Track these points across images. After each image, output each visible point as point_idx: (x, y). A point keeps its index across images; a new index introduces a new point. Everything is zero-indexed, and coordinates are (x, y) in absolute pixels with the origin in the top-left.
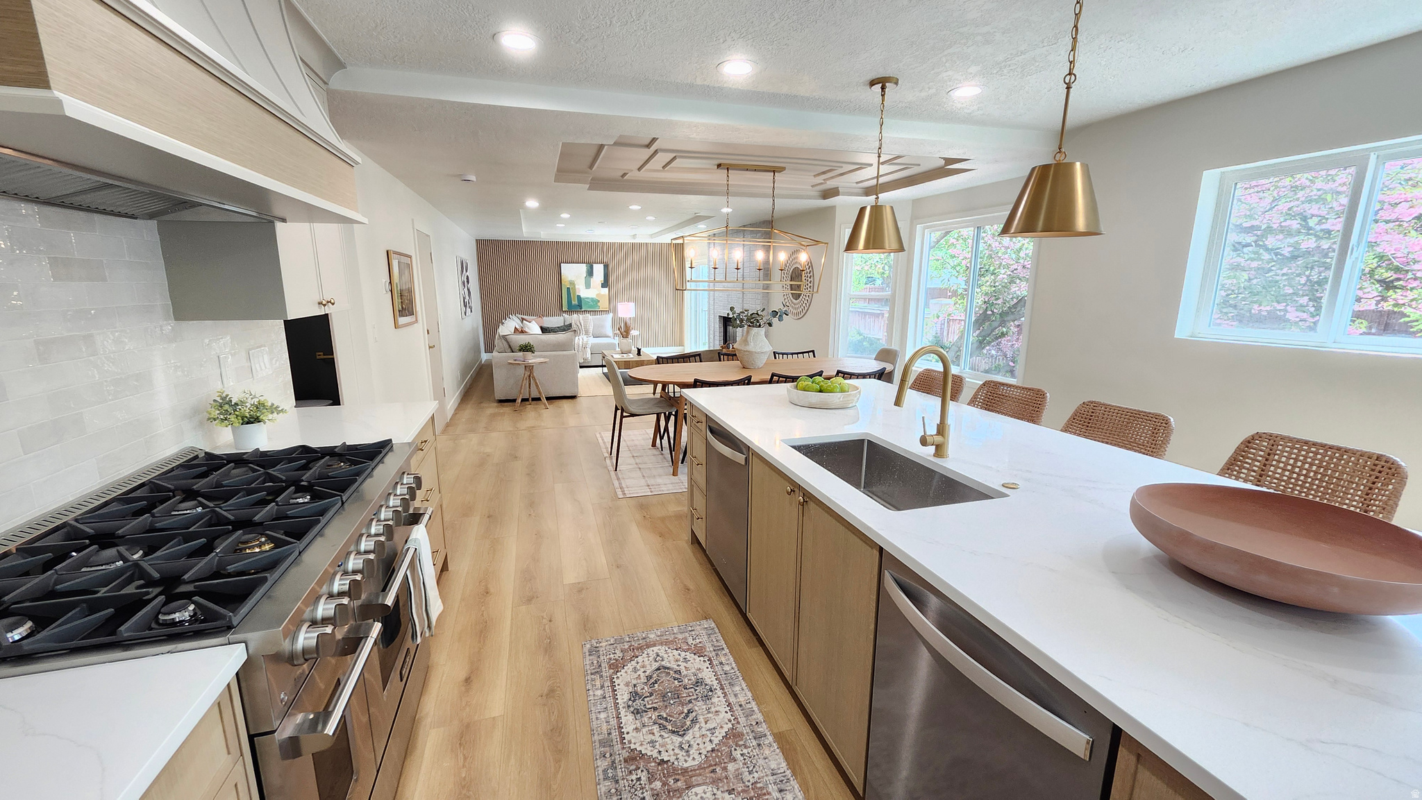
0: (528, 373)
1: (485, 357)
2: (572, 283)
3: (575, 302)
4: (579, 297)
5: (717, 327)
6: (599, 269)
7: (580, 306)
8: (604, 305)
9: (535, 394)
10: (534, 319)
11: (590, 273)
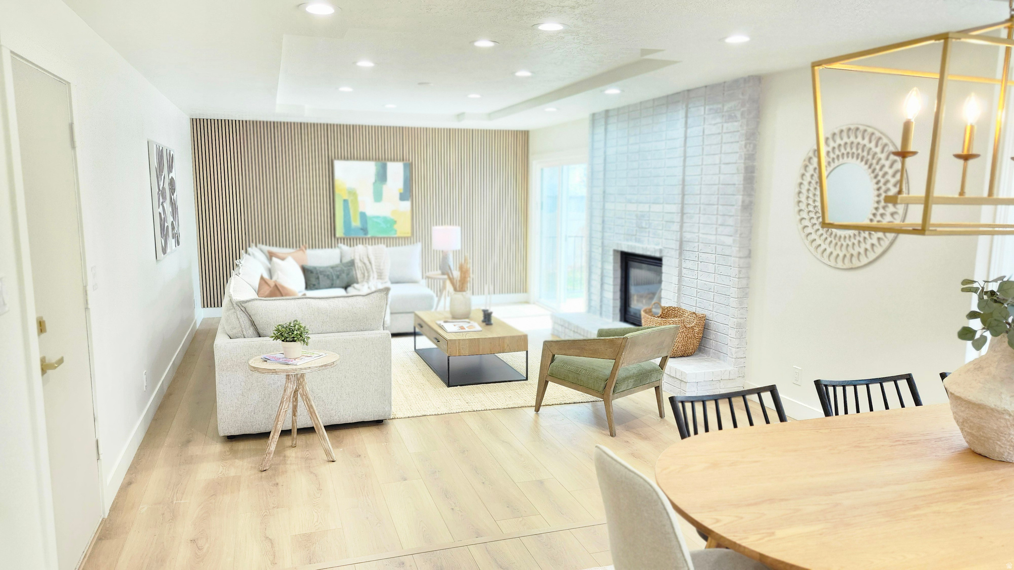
0: (291, 387)
1: (201, 314)
2: (353, 193)
3: (356, 223)
4: (363, 216)
5: (611, 270)
6: (395, 170)
7: (364, 230)
8: (403, 228)
9: (303, 421)
10: (290, 254)
11: (382, 176)
